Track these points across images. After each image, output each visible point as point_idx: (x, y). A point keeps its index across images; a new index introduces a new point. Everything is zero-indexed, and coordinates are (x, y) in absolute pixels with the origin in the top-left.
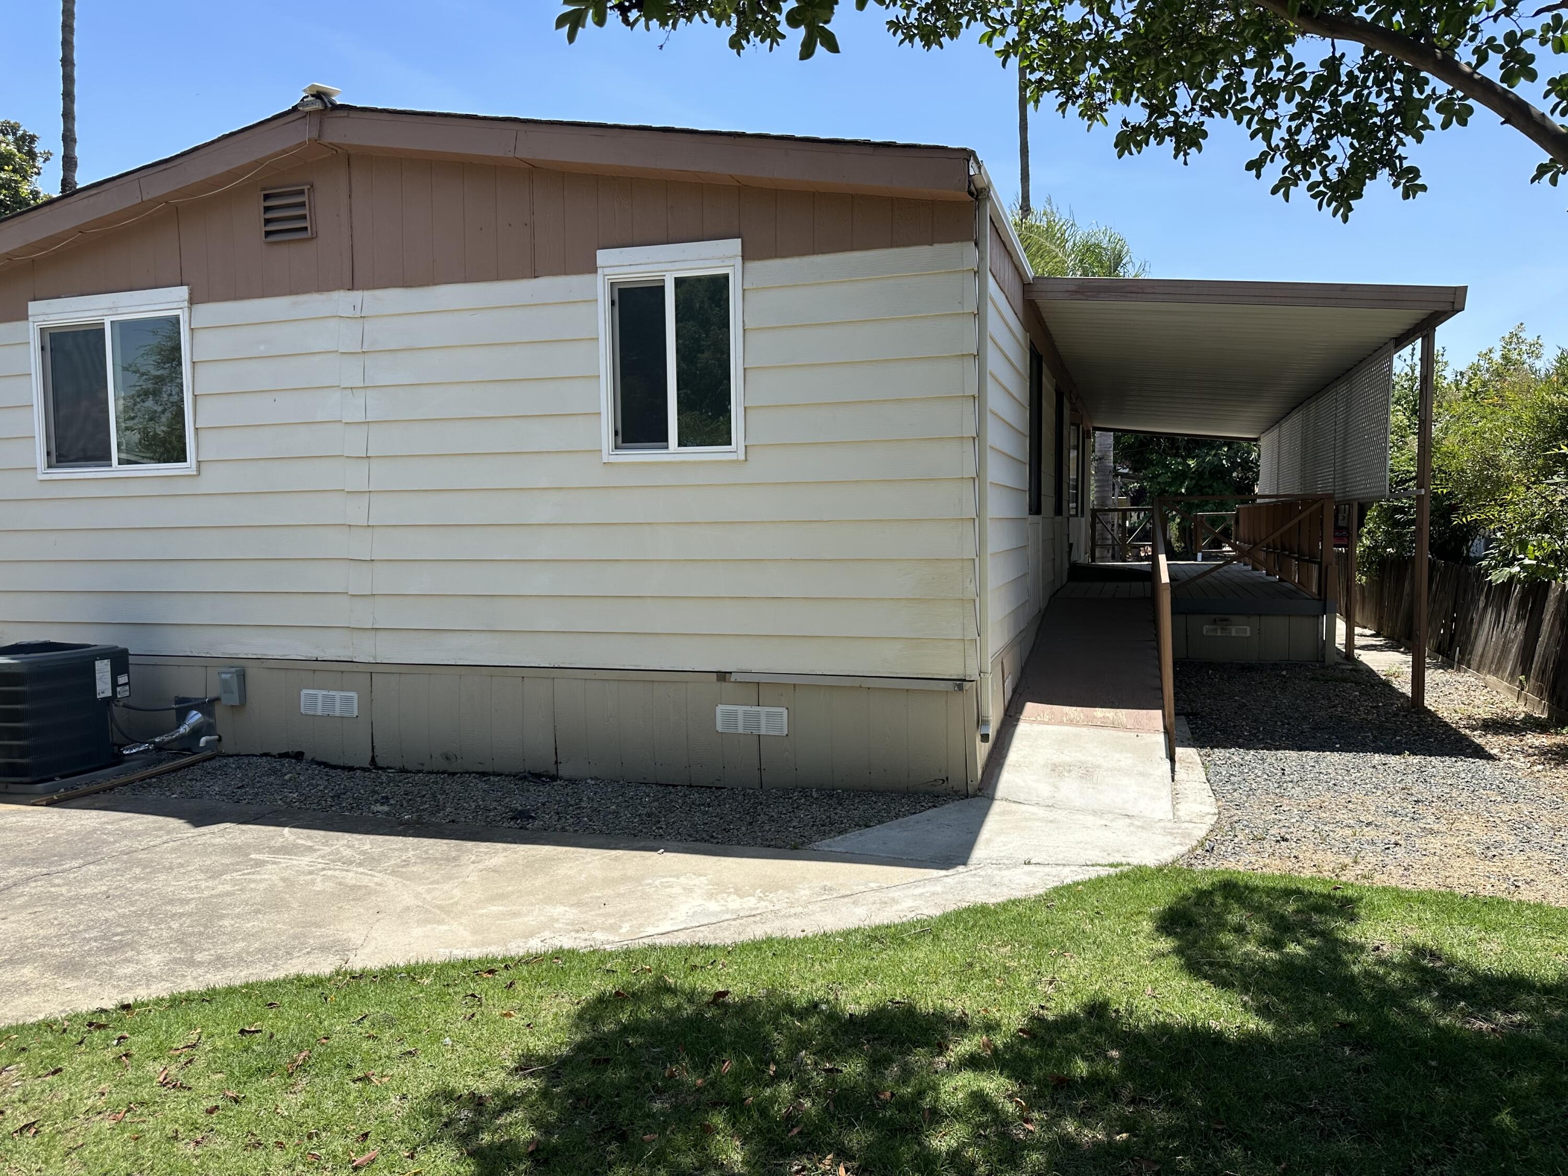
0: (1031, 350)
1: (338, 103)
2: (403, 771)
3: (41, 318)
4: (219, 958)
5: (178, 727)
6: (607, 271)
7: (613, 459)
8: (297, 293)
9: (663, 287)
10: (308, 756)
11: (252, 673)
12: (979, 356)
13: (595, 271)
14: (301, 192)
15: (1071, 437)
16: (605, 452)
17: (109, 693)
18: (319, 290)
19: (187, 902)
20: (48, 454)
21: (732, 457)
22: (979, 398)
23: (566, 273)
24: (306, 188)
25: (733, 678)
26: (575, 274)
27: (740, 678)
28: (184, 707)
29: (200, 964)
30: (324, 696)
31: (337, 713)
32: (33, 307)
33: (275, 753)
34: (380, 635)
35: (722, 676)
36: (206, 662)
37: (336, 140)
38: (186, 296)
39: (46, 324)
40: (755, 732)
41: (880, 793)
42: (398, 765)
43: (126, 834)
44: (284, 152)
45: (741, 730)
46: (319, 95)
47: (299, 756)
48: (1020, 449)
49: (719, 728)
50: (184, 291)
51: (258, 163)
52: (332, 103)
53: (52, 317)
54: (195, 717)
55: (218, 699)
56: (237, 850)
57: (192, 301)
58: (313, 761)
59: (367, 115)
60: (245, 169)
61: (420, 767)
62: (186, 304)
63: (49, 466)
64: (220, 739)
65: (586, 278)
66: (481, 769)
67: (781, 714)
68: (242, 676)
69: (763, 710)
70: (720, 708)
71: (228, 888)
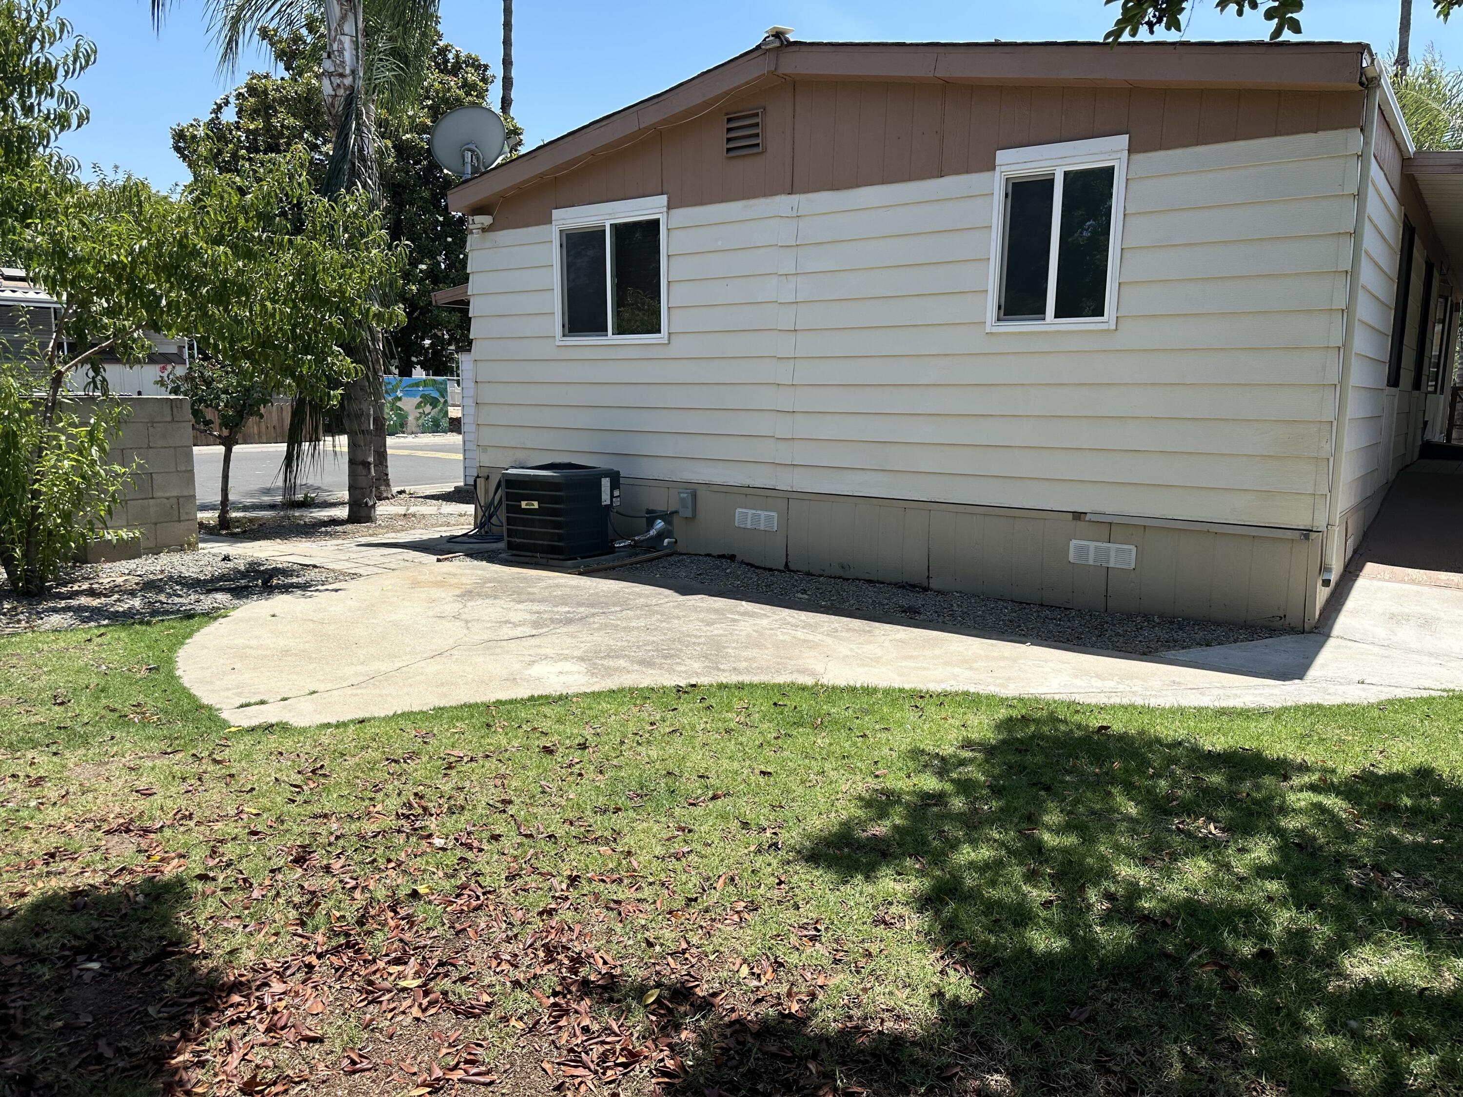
0: (1405, 224)
1: (792, 40)
2: (809, 574)
3: (561, 222)
4: (735, 669)
5: (648, 531)
6: (1004, 168)
7: (995, 330)
8: (748, 198)
9: (1052, 181)
10: (739, 558)
11: (700, 494)
12: (1356, 234)
13: (993, 168)
14: (757, 115)
15: (1437, 310)
16: (988, 324)
17: (608, 502)
18: (765, 195)
19: (700, 637)
20: (563, 326)
21: (1104, 327)
22: (1352, 274)
23: (968, 172)
24: (760, 111)
25: (1088, 517)
26: (976, 172)
27: (1094, 518)
28: (652, 516)
29: (724, 671)
30: (753, 514)
31: (762, 528)
32: (556, 213)
33: (715, 554)
34: (796, 469)
35: (1078, 516)
36: (669, 484)
37: (788, 71)
38: (666, 203)
39: (563, 227)
40: (1105, 565)
41: (1218, 624)
42: (806, 569)
43: (640, 595)
44: (747, 83)
45: (1091, 562)
46: (778, 35)
47: (732, 558)
48: (1385, 321)
49: (1071, 559)
50: (663, 199)
51: (727, 93)
52: (787, 40)
53: (568, 221)
54: (659, 524)
55: (676, 512)
56: (716, 611)
57: (669, 207)
58: (742, 562)
59: (814, 48)
60: (716, 99)
61: (821, 573)
62: (665, 209)
63: (564, 336)
64: (676, 542)
65: (984, 176)
66: (867, 577)
67: (1130, 550)
68: (694, 495)
69: (1113, 546)
70: (1073, 543)
71: (721, 632)
